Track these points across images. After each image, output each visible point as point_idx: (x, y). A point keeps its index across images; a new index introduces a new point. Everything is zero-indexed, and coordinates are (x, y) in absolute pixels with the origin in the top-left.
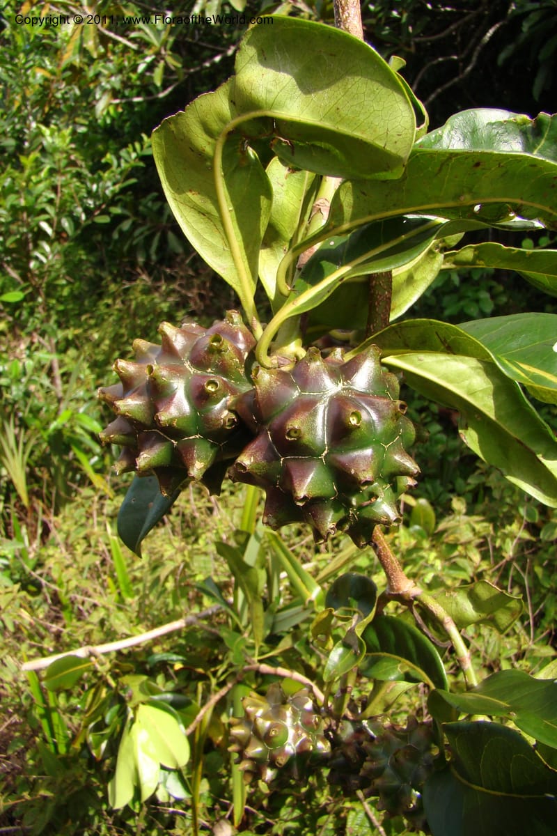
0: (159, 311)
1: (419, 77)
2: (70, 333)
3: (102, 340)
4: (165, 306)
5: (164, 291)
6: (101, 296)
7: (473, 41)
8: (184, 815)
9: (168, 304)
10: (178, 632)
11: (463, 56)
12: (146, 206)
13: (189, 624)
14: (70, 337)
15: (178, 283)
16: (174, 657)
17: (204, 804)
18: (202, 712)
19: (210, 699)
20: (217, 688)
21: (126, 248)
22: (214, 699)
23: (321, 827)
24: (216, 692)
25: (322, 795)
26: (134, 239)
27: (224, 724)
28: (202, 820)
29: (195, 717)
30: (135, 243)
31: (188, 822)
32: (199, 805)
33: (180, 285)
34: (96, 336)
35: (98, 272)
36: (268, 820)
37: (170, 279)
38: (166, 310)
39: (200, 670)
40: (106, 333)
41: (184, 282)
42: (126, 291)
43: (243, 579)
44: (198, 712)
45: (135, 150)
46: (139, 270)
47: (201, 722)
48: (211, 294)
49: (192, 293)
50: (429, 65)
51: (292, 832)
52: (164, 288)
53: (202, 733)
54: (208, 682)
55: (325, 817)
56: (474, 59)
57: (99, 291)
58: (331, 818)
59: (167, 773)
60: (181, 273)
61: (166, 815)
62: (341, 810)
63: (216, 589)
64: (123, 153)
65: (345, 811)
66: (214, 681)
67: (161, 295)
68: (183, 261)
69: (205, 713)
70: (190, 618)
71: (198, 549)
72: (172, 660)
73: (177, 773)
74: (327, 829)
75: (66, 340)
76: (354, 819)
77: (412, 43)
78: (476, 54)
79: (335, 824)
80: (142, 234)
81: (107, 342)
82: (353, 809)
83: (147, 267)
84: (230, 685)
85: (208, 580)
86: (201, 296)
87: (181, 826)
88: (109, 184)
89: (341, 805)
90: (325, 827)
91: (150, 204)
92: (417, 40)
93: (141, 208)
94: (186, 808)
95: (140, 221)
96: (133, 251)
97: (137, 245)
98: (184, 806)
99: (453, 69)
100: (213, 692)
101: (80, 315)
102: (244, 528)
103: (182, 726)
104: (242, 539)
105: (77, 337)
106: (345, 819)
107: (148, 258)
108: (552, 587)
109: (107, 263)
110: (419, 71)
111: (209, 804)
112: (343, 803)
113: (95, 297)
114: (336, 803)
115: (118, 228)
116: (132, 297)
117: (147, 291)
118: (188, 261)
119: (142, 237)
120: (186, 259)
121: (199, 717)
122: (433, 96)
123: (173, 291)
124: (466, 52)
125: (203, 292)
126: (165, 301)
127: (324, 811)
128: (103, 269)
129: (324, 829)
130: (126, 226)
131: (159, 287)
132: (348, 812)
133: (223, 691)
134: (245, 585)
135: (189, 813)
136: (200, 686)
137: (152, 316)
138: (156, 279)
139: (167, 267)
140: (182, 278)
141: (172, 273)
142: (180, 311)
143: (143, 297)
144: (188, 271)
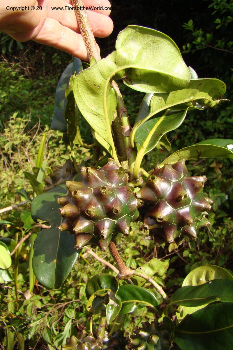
0: (11, 75)
4: (13, 74)
5: (13, 66)
8: (12, 289)
9: (15, 72)
10: (9, 212)
13: (14, 209)
15: (20, 63)
16: (6, 222)
17: (20, 284)
18: (18, 245)
19: (21, 240)
20: (25, 235)
22: (23, 239)
23: (69, 293)
24: (24, 237)
25: (69, 280)
27: (27, 251)
28: (20, 291)
29: (15, 248)
31: (13, 292)
32: (18, 285)
33: (21, 64)
36: (48, 290)
37: (17, 61)
38: (14, 75)
39: (18, 228)
41: (23, 63)
43: (36, 188)
44: (16, 245)
46: (2, 56)
47: (18, 249)
48: (35, 69)
49: (26, 68)
51: (58, 295)
52: (13, 65)
53: (18, 254)
54: (21, 233)
55: (71, 289)
58: (73, 289)
59: (2, 271)
60: (22, 59)
61: (5, 289)
62: (78, 286)
63: (26, 194)
65: (79, 286)
66: (23, 232)
67: (12, 68)
68: (22, 53)
69: (19, 246)
70: (15, 206)
71: (19, 176)
72: (5, 224)
73: (6, 271)
74: (71, 294)
76: (83, 290)
79: (75, 292)
80: (5, 39)
82: (82, 286)
83: (7, 56)
84: (30, 234)
85: (22, 189)
86: (30, 70)
87: (10, 293)
89: (77, 284)
90: (71, 293)
94: (12, 286)
97: (2, 44)
98: (12, 285)
100: (23, 237)
102: (38, 167)
103: (8, 251)
104: (36, 171)
106: (79, 290)
111: (22, 284)
112: (79, 283)
114: (75, 283)
117: (6, 66)
118: (24, 54)
119: (5, 41)
120: (24, 53)
121: (16, 248)
123: (18, 67)
125: (31, 68)
126: (14, 71)
127: (71, 286)
129: (70, 294)
131: (12, 65)
132: (80, 287)
133: (27, 236)
134: (37, 191)
135: (14, 288)
136: (17, 234)
137: (8, 77)
138: (10, 61)
139: (15, 56)
140: (22, 61)
141: (18, 59)
142: (20, 76)
143: (5, 68)
144: (25, 58)
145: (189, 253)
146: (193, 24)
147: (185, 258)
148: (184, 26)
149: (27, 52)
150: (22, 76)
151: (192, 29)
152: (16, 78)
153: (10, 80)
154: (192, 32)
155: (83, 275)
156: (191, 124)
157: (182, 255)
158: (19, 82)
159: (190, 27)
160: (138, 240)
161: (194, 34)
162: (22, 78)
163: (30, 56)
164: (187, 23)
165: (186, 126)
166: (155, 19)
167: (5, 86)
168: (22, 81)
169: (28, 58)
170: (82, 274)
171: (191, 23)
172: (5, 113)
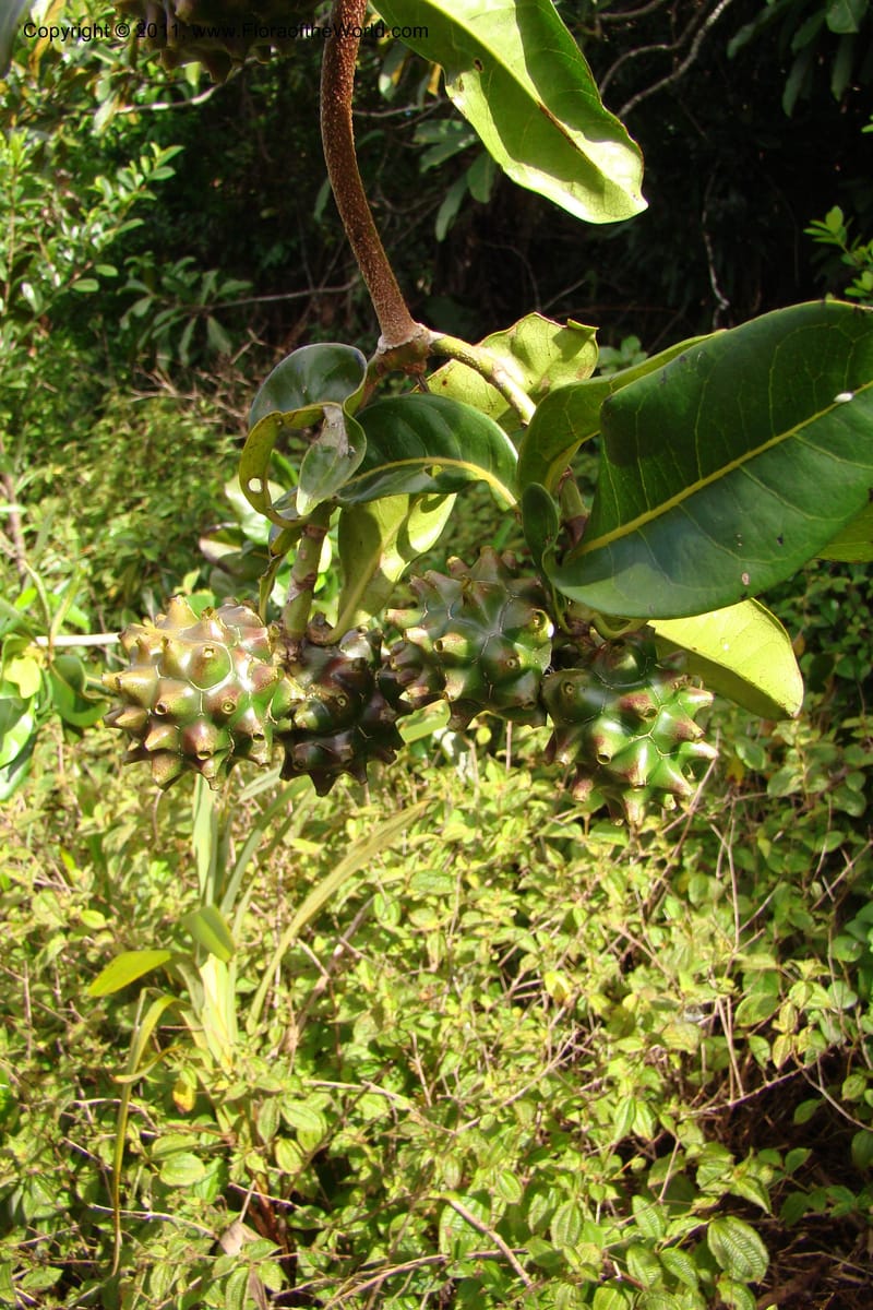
0: (189, 439)
1: (608, 77)
2: (50, 472)
3: (97, 482)
4: (198, 434)
6: (100, 415)
7: (694, 21)
9: (204, 430)
11: (677, 45)
12: (174, 278)
14: (48, 479)
15: (221, 396)
21: (141, 343)
23: (395, 1234)
25: (393, 1184)
26: (154, 329)
30: (155, 335)
33: (225, 400)
34: (87, 476)
35: (96, 378)
37: (209, 388)
38: (200, 438)
40: (103, 472)
41: (230, 394)
42: (138, 408)
45: (140, 170)
46: (159, 376)
49: (242, 412)
50: (624, 58)
55: (402, 1217)
56: (694, 49)
57: (98, 408)
58: (411, 1219)
60: (227, 381)
64: (121, 175)
67: (193, 414)
68: (228, 360)
74: (404, 1238)
75: (42, 481)
77: (597, 22)
78: (697, 42)
79: (417, 1228)
80: (167, 320)
81: (106, 488)
83: (174, 371)
88: (98, 228)
90: (402, 1234)
91: (180, 275)
92: (605, 16)
93: (165, 280)
95: (164, 302)
96: (152, 347)
97: (159, 337)
99: (663, 65)
101: (62, 444)
105: (58, 479)
107: (176, 356)
108: (786, 873)
109: (111, 365)
110: (608, 67)
113: (90, 417)
114: (417, 1196)
115: (129, 311)
116: (146, 416)
117: (171, 409)
118: (234, 362)
119: (166, 327)
120: (233, 357)
122: (628, 107)
124: (682, 39)
126: (200, 425)
127: (402, 1206)
128: (104, 374)
129: (399, 1237)
130: (141, 308)
131: (191, 402)
137: (178, 447)
138: (183, 387)
139: (203, 370)
140: (228, 387)
141: (211, 380)
142: (222, 439)
143: (165, 416)
144: (237, 376)
145: (863, 1085)
146: (844, 224)
147: (850, 1106)
148: (810, 231)
149: (245, 354)
150: (228, 439)
151: (840, 240)
152: (208, 449)
153: (185, 455)
154: (843, 252)
155: (441, 1166)
156: (856, 596)
157: (837, 1095)
158: (220, 460)
159: (833, 236)
160: (656, 1028)
161: (848, 259)
162: (228, 446)
163: (255, 367)
164: (823, 219)
165: (835, 605)
166: (705, 215)
167: (169, 476)
168: (228, 457)
169: (247, 377)
170: (437, 1159)
171: (835, 219)
172: (169, 572)
